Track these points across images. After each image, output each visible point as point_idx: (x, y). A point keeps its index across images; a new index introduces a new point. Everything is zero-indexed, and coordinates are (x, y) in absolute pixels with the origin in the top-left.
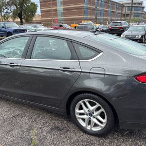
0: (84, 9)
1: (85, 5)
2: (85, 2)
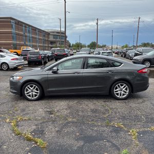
0: (13, 35)
1: (13, 31)
2: (12, 27)
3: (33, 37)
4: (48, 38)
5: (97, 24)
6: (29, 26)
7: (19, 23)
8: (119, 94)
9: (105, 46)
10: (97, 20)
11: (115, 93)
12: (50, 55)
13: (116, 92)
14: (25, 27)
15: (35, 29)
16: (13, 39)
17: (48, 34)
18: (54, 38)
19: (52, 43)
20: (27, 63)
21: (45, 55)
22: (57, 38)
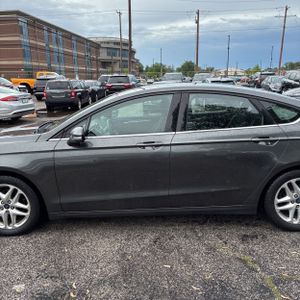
0: (23, 48)
2: (22, 33)
3: (65, 54)
4: (98, 54)
5: (197, 22)
6: (57, 29)
7: (36, 24)
8: (291, 213)
9: (212, 70)
10: (198, 14)
11: (278, 209)
12: (97, 88)
13: (280, 205)
14: (49, 31)
15: (69, 36)
16: (24, 56)
17: (96, 46)
18: (108, 54)
19: (105, 64)
20: (45, 107)
21: (86, 88)
22: (115, 55)
